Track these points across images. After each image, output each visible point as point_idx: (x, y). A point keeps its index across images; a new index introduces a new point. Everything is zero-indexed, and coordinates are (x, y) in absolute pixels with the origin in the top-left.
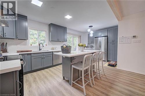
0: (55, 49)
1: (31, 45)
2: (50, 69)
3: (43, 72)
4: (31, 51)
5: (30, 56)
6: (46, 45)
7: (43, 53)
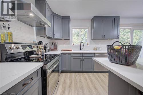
0: (99, 49)
1: (73, 44)
2: (90, 74)
3: (81, 77)
4: (71, 50)
5: (70, 55)
6: (88, 44)
7: (83, 53)
